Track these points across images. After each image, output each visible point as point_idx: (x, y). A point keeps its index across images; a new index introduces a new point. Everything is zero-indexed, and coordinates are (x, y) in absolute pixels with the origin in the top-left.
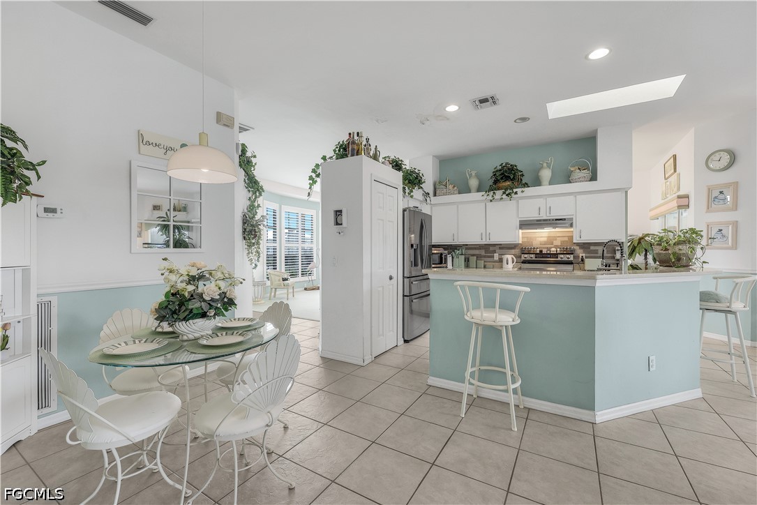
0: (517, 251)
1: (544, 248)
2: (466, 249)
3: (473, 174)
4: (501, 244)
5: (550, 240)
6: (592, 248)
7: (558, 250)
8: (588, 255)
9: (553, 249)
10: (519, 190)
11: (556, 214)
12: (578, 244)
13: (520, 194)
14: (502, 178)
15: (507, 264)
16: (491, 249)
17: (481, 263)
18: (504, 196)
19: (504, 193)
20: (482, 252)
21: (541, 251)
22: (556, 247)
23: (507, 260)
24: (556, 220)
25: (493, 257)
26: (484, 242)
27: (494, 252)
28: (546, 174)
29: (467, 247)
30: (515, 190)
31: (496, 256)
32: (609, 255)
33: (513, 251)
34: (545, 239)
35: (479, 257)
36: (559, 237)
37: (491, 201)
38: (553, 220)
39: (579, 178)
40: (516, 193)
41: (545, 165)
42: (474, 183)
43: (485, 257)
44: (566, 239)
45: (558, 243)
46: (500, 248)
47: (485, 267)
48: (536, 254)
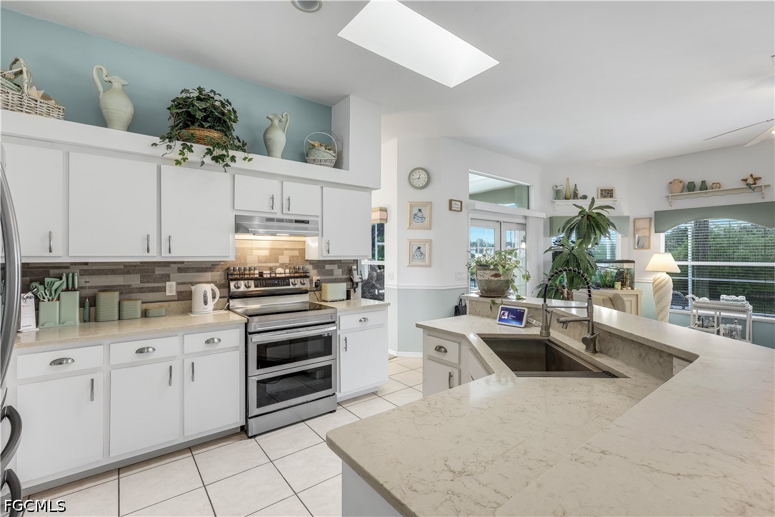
0: (218, 275)
1: (266, 268)
2: (83, 273)
3: (117, 85)
4: (183, 262)
5: (275, 253)
6: (328, 267)
7: (287, 271)
8: (323, 278)
9: (280, 270)
10: (239, 155)
11: (298, 211)
12: (311, 262)
13: (239, 163)
14: (205, 119)
15: (206, 303)
16: (158, 271)
17: (135, 307)
18: (208, 159)
19: (209, 152)
20: (135, 281)
21: (261, 274)
22: (283, 266)
23: (205, 296)
24: (297, 221)
25: (164, 289)
26: (153, 256)
27: (167, 278)
28: (279, 139)
29: (87, 269)
30: (231, 153)
31: (171, 288)
32: (345, 277)
33: (209, 276)
34: (266, 253)
35: (125, 292)
36: (286, 249)
37: (178, 163)
38: (291, 221)
39: (326, 161)
40: (233, 159)
41: (276, 122)
42: (119, 107)
43: (141, 290)
44: (296, 253)
45: (284, 259)
46: (180, 270)
47: (145, 314)
48: (255, 279)
